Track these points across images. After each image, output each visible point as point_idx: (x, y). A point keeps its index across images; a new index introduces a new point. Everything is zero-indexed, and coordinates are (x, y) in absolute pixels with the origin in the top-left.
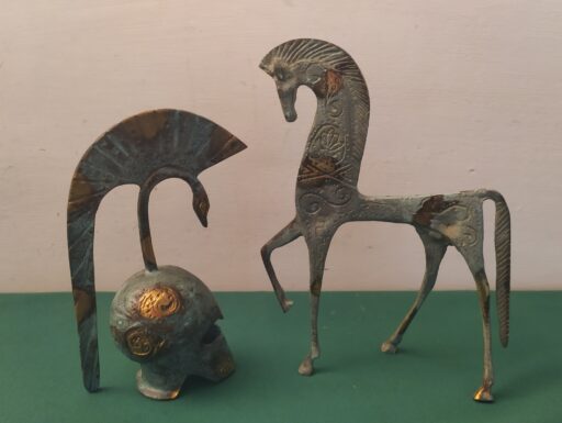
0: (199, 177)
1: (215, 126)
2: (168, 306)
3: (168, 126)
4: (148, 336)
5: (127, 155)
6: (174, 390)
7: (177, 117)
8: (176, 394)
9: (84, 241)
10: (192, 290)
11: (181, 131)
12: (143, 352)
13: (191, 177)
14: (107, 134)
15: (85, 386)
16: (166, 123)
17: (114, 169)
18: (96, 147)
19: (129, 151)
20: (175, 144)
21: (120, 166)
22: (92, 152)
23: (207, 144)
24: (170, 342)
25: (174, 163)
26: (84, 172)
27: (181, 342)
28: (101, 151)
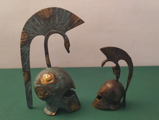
0: (66, 33)
1: (72, 14)
2: (50, 80)
3: (54, 14)
4: (42, 90)
5: (40, 24)
6: (54, 112)
7: (57, 10)
8: (54, 114)
9: (26, 55)
10: (61, 76)
11: (59, 16)
12: (41, 96)
13: (63, 33)
14: (33, 16)
15: (28, 106)
16: (53, 12)
17: (35, 29)
18: (29, 21)
19: (40, 23)
20: (57, 21)
21: (37, 28)
22: (27, 23)
23: (68, 21)
24: (50, 94)
25: (56, 28)
26: (25, 30)
27: (54, 94)
28: (30, 22)
